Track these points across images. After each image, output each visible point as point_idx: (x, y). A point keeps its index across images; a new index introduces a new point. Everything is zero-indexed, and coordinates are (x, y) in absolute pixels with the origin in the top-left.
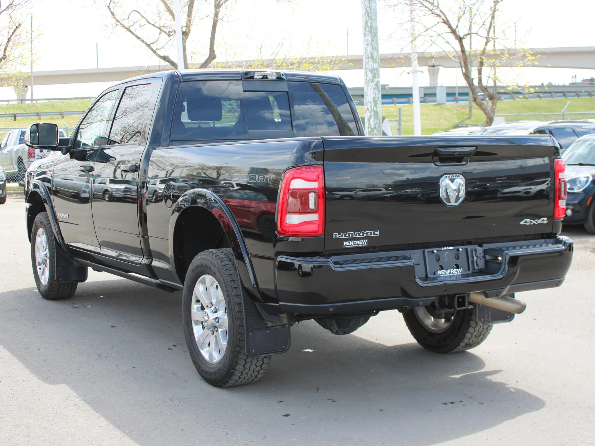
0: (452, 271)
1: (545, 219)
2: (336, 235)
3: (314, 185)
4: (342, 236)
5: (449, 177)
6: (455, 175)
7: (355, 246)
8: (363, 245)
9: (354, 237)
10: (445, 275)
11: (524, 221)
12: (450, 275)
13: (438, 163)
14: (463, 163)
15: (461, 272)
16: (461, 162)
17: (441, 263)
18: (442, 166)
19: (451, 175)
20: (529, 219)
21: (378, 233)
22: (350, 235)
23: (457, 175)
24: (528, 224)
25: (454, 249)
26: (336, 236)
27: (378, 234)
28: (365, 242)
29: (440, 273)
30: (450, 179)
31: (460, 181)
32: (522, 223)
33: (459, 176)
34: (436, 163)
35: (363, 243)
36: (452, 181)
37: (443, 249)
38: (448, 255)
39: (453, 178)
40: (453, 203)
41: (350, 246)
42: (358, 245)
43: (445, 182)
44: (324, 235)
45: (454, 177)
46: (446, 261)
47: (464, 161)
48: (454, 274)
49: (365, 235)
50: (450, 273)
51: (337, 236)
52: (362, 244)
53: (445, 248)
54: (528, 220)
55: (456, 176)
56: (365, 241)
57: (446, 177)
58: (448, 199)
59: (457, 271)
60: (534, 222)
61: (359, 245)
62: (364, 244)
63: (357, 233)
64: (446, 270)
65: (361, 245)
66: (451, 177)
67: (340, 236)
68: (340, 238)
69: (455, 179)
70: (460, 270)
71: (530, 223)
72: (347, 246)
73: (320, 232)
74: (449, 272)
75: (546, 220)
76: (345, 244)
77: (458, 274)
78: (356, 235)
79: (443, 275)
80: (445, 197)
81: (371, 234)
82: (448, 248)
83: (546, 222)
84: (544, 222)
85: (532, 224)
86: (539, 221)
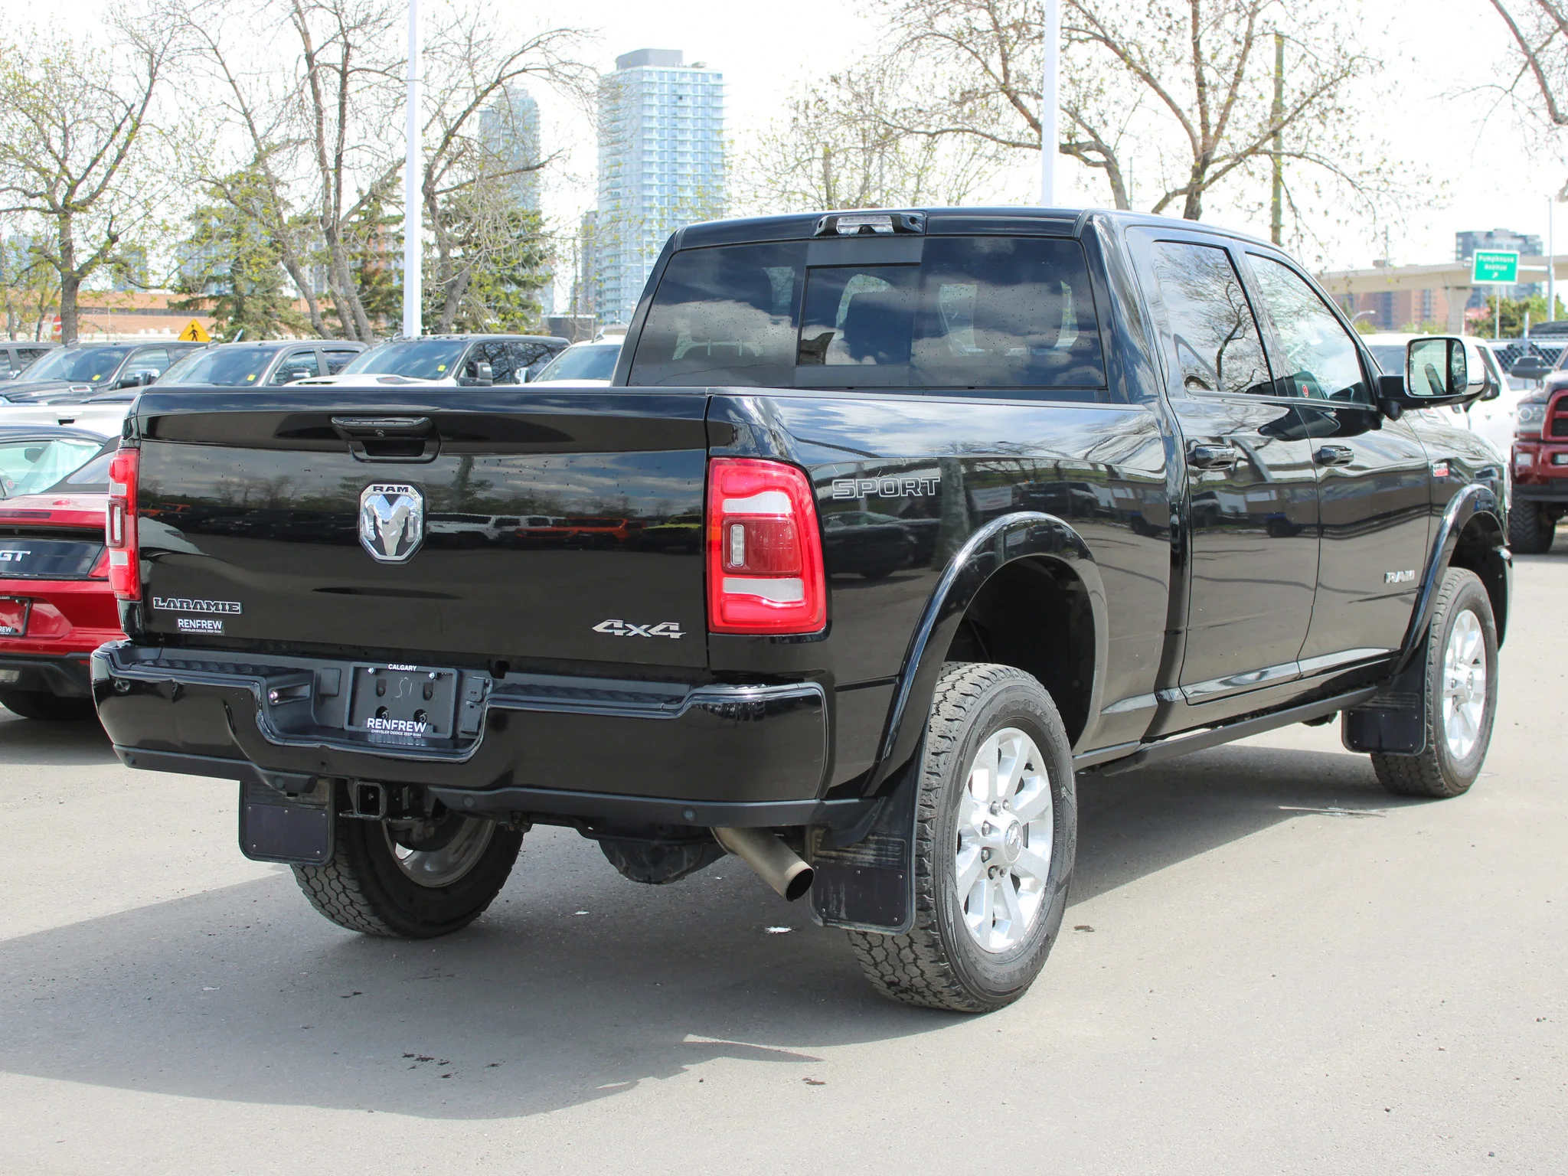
0: (402, 724)
1: (675, 627)
2: (157, 601)
5: (381, 489)
6: (396, 487)
7: (201, 630)
8: (216, 631)
9: (193, 610)
10: (381, 732)
11: (606, 624)
12: (396, 733)
13: (363, 455)
14: (426, 456)
15: (421, 730)
16: (420, 455)
17: (384, 702)
18: (373, 461)
19: (385, 487)
20: (622, 622)
21: (239, 608)
22: (185, 605)
23: (403, 486)
24: (618, 633)
25: (417, 672)
26: (158, 603)
27: (238, 611)
28: (218, 624)
29: (372, 724)
30: (384, 496)
31: (412, 502)
32: (599, 628)
33: (407, 490)
34: (357, 454)
35: (215, 627)
36: (391, 499)
37: (390, 666)
38: (406, 684)
39: (391, 492)
40: (391, 556)
41: (191, 630)
42: (206, 631)
43: (371, 500)
44: (142, 599)
45: (393, 489)
46: (399, 699)
47: (429, 451)
48: (404, 734)
49: (213, 609)
50: (396, 729)
51: (160, 603)
52: (214, 629)
53: (395, 667)
54: (619, 624)
55: (399, 489)
56: (216, 622)
57: (375, 489)
58: (379, 543)
59: (413, 728)
60: (635, 631)
61: (209, 631)
62: (218, 628)
63: (196, 603)
64: (388, 721)
65: (212, 631)
66: (388, 490)
67: (166, 604)
68: (166, 608)
69: (398, 496)
70: (421, 727)
71: (624, 631)
72: (187, 630)
73: (132, 591)
74: (394, 726)
75: (677, 629)
76: (179, 624)
77: (413, 734)
78: (196, 607)
79: (376, 731)
80: (374, 537)
81: (225, 609)
82: (402, 668)
83: (677, 636)
84: (674, 636)
85: (630, 634)
86: (655, 631)
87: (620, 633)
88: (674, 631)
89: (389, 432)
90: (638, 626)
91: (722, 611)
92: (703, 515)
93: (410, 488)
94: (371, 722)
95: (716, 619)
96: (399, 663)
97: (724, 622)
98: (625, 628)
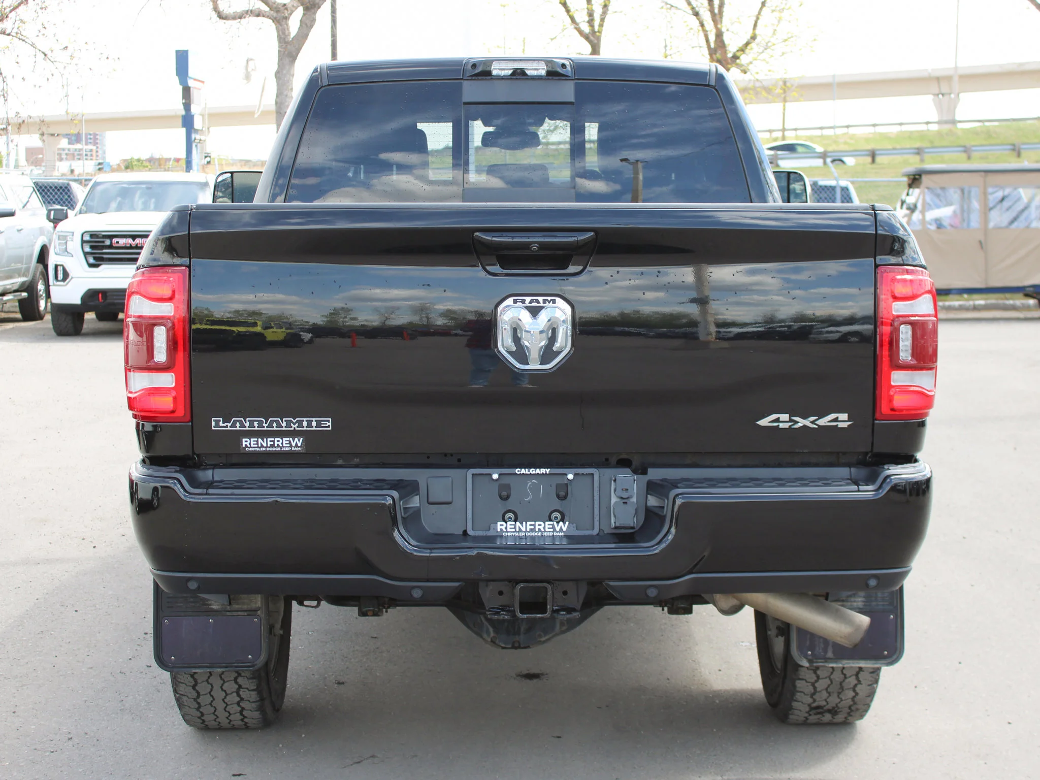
0: (539, 525)
1: (844, 416)
2: (217, 422)
3: (166, 309)
4: (234, 425)
5: (523, 301)
6: (541, 299)
7: (273, 449)
8: (293, 449)
9: (266, 429)
10: (516, 534)
11: (772, 417)
12: (533, 534)
13: (496, 269)
14: (572, 269)
15: (564, 529)
16: (566, 268)
17: (510, 505)
18: (506, 275)
19: (528, 299)
20: (788, 415)
21: (330, 424)
22: (256, 424)
23: (549, 298)
24: (784, 426)
25: (550, 474)
26: (218, 424)
27: (329, 426)
28: (298, 442)
29: (503, 528)
30: (527, 308)
31: (560, 312)
32: (764, 422)
33: (554, 302)
34: (488, 268)
35: (294, 444)
36: (535, 311)
37: (517, 471)
38: (535, 489)
39: (535, 304)
40: (534, 365)
41: (258, 449)
42: (279, 449)
43: (511, 314)
44: (192, 420)
45: (538, 302)
46: (530, 502)
47: (574, 265)
48: (545, 534)
49: (294, 426)
50: (533, 530)
51: (221, 424)
52: (291, 446)
53: (523, 471)
54: (785, 417)
55: (544, 302)
56: (296, 440)
57: (515, 302)
58: (521, 354)
59: (554, 528)
60: (801, 422)
61: (284, 449)
62: (296, 446)
63: (272, 422)
64: (522, 523)
65: (287, 449)
66: (530, 302)
67: (229, 425)
68: (229, 428)
69: (542, 308)
70: (563, 526)
71: (790, 424)
72: (252, 449)
73: (180, 412)
74: (529, 528)
75: (846, 418)
76: (244, 444)
77: (555, 534)
78: (270, 426)
79: (510, 534)
80: (513, 349)
81: (309, 425)
82: (533, 471)
83: (845, 425)
84: (841, 425)
85: (796, 426)
86: (823, 422)
87: (786, 425)
88: (843, 419)
89: (542, 246)
90: (804, 418)
91: (891, 399)
92: (874, 319)
93: (558, 300)
94: (501, 526)
95: (884, 408)
96: (529, 466)
97: (893, 410)
98: (791, 421)
